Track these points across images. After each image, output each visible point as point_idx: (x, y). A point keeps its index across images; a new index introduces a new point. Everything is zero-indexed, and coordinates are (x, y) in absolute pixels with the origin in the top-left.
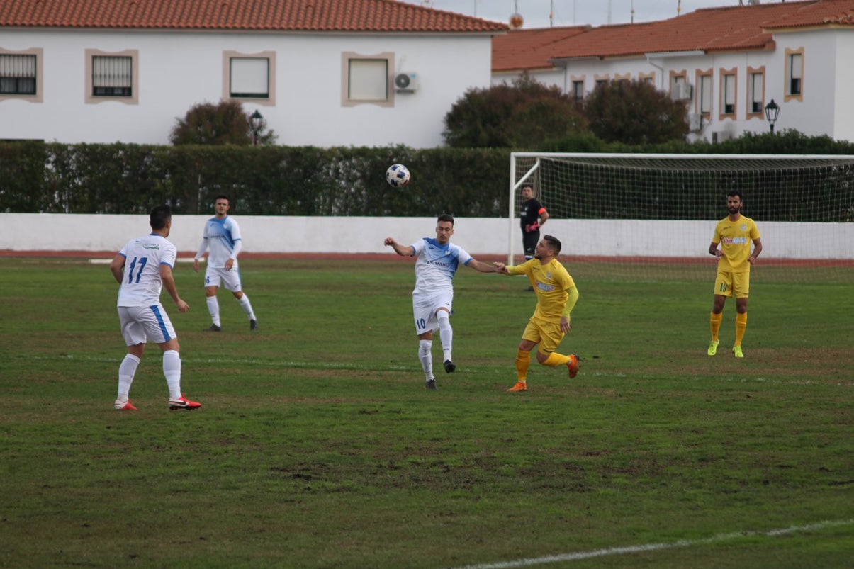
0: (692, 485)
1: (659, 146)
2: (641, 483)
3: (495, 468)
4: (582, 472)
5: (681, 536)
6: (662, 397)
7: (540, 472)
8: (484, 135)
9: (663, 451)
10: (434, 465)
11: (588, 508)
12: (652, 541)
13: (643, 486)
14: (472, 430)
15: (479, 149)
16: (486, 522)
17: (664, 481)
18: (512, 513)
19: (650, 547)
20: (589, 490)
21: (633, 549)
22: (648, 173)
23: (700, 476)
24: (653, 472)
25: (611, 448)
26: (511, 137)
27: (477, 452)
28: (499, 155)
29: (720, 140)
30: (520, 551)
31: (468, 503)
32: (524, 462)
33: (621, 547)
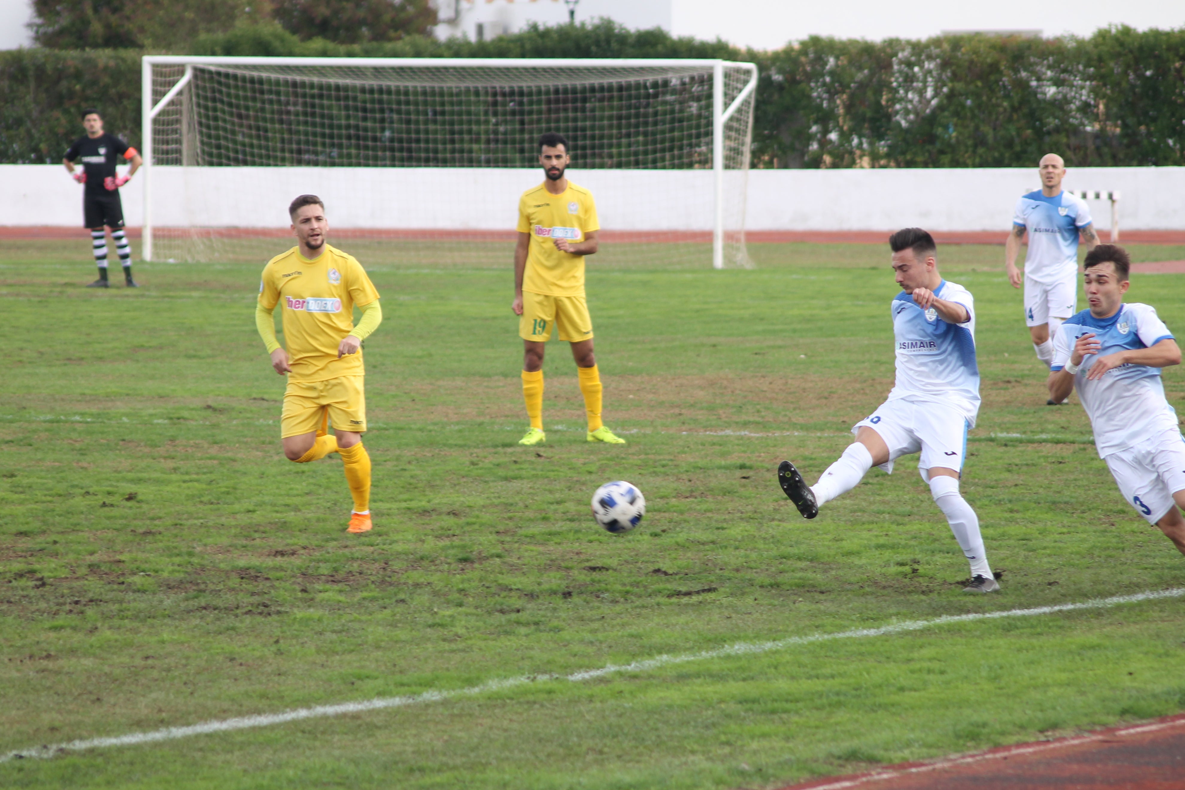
0: (448, 602)
1: (388, 46)
2: (364, 599)
3: (121, 579)
4: (268, 584)
5: (429, 684)
6: (398, 458)
7: (198, 584)
8: (97, 28)
9: (399, 547)
10: (20, 575)
11: (277, 642)
12: (381, 694)
13: (366, 603)
14: (83, 516)
15: (90, 52)
16: (106, 669)
17: (402, 596)
18: (151, 652)
19: (379, 703)
20: (279, 613)
21: (351, 707)
22: (372, 91)
23: (461, 586)
24: (383, 582)
25: (315, 543)
26: (142, 30)
27: (92, 553)
28: (124, 60)
29: (489, 36)
30: (164, 715)
31: (77, 638)
32: (171, 568)
33: (332, 704)
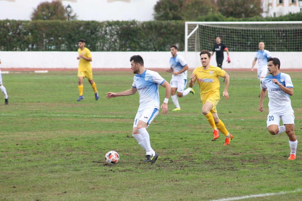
0: (282, 168)
1: (250, 19)
2: (259, 166)
3: (193, 161)
4: (232, 162)
5: (281, 189)
6: (262, 129)
7: (213, 162)
8: (171, 15)
9: (267, 153)
10: (165, 159)
11: (237, 178)
12: (268, 192)
13: (260, 168)
14: (180, 144)
15: (169, 21)
16: (192, 184)
17: (269, 166)
18: (203, 180)
19: (268, 194)
20: (236, 170)
21: (260, 195)
22: (245, 31)
23: (286, 163)
24: (263, 162)
25: (243, 151)
26: (183, 15)
27: (184, 154)
28: (178, 24)
29: (277, 16)
30: (210, 196)
31: (183, 176)
32: (205, 158)
33: (255, 195)
